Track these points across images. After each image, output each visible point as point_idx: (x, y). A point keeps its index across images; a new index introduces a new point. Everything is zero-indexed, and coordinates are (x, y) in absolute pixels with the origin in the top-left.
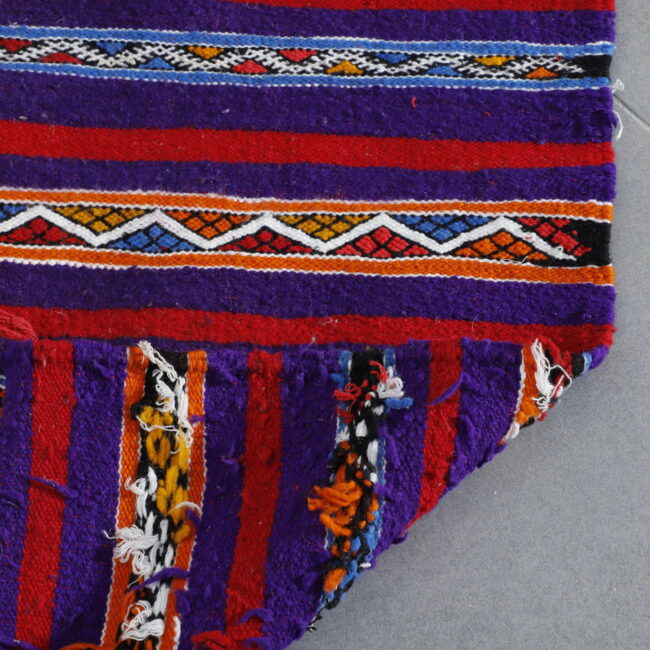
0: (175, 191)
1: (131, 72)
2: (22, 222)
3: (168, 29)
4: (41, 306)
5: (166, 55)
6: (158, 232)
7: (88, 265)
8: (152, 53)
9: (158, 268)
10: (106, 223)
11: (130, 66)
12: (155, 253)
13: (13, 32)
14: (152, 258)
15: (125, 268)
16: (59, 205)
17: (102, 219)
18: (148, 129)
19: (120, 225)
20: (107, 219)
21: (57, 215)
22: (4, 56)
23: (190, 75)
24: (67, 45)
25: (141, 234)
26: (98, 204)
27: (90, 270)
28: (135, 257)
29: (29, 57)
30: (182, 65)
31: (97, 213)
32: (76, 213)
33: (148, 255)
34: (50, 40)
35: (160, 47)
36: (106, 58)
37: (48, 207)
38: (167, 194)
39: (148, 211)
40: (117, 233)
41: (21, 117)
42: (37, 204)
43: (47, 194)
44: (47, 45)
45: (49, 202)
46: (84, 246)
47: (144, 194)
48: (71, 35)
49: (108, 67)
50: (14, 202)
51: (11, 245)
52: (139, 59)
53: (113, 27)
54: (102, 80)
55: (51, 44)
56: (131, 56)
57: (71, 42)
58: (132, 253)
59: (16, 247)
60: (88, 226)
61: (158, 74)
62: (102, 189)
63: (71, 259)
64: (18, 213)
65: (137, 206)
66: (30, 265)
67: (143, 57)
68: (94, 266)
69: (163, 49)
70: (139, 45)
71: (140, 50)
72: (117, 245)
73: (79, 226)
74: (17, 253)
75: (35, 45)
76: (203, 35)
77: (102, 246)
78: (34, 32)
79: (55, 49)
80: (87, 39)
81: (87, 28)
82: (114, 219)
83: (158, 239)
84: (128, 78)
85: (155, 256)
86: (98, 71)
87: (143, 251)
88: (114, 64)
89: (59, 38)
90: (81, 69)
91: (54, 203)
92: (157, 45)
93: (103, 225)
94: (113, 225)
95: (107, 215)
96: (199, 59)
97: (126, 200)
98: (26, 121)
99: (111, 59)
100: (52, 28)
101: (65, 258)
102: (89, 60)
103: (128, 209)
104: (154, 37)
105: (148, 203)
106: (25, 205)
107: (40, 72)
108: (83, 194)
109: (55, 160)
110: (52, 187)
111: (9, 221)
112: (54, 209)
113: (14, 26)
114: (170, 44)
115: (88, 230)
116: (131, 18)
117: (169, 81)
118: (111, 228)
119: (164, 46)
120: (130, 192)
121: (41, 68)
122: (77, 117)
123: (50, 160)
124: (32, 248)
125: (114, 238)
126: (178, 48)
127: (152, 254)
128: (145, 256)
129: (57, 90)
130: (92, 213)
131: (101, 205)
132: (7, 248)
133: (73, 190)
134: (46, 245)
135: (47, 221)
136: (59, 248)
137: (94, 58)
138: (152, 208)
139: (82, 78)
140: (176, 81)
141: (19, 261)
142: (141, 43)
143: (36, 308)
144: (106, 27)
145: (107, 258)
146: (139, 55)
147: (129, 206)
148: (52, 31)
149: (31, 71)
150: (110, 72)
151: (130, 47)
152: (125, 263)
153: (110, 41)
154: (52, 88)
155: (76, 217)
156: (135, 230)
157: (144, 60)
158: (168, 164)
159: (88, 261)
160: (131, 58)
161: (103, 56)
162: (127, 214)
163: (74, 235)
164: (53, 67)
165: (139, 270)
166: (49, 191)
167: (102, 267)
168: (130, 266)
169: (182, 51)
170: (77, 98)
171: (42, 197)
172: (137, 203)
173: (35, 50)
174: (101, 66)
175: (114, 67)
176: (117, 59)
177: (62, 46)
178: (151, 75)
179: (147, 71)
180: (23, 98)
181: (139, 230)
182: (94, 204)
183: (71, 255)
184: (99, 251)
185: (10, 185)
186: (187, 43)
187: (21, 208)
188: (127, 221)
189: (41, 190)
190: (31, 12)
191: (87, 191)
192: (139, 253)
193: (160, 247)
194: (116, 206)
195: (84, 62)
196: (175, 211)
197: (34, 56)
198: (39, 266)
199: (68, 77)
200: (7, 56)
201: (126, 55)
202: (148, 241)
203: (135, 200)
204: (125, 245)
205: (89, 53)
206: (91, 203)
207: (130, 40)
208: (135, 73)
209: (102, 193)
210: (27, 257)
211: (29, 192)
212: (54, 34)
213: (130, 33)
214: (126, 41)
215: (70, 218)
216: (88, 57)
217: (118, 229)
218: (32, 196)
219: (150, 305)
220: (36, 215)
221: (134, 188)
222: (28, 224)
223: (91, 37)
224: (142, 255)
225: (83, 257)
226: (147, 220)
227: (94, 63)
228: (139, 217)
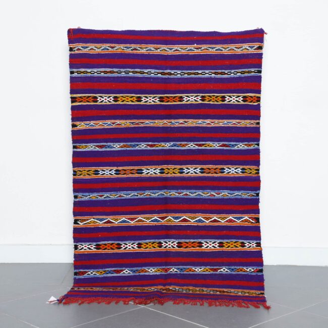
3: (200, 190)
6: (200, 220)
13: (179, 191)
15: (196, 225)
20: (193, 218)
23: (204, 197)
29: (182, 195)
30: (202, 195)
35: (199, 193)
38: (201, 214)
40: (195, 220)
41: (181, 204)
44: (184, 193)
47: (198, 214)
50: (181, 216)
52: (196, 194)
57: (187, 192)
68: (192, 225)
81: (189, 190)
84: (195, 197)
85: (200, 223)
91: (186, 216)
100: (184, 190)
110: (186, 213)
111: (181, 219)
115: (191, 220)
117: (201, 198)
124: (184, 223)
132: (181, 223)
136: (188, 222)
144: (192, 190)
145: (194, 223)
158: (201, 210)
174: (191, 196)
186: (203, 192)
194: (195, 216)
196: (203, 217)
199: (187, 198)
200: (179, 195)
206: (191, 216)
209: (193, 214)
211: (183, 214)
213: (195, 191)
215: (189, 218)
220: (184, 218)
228: (198, 218)
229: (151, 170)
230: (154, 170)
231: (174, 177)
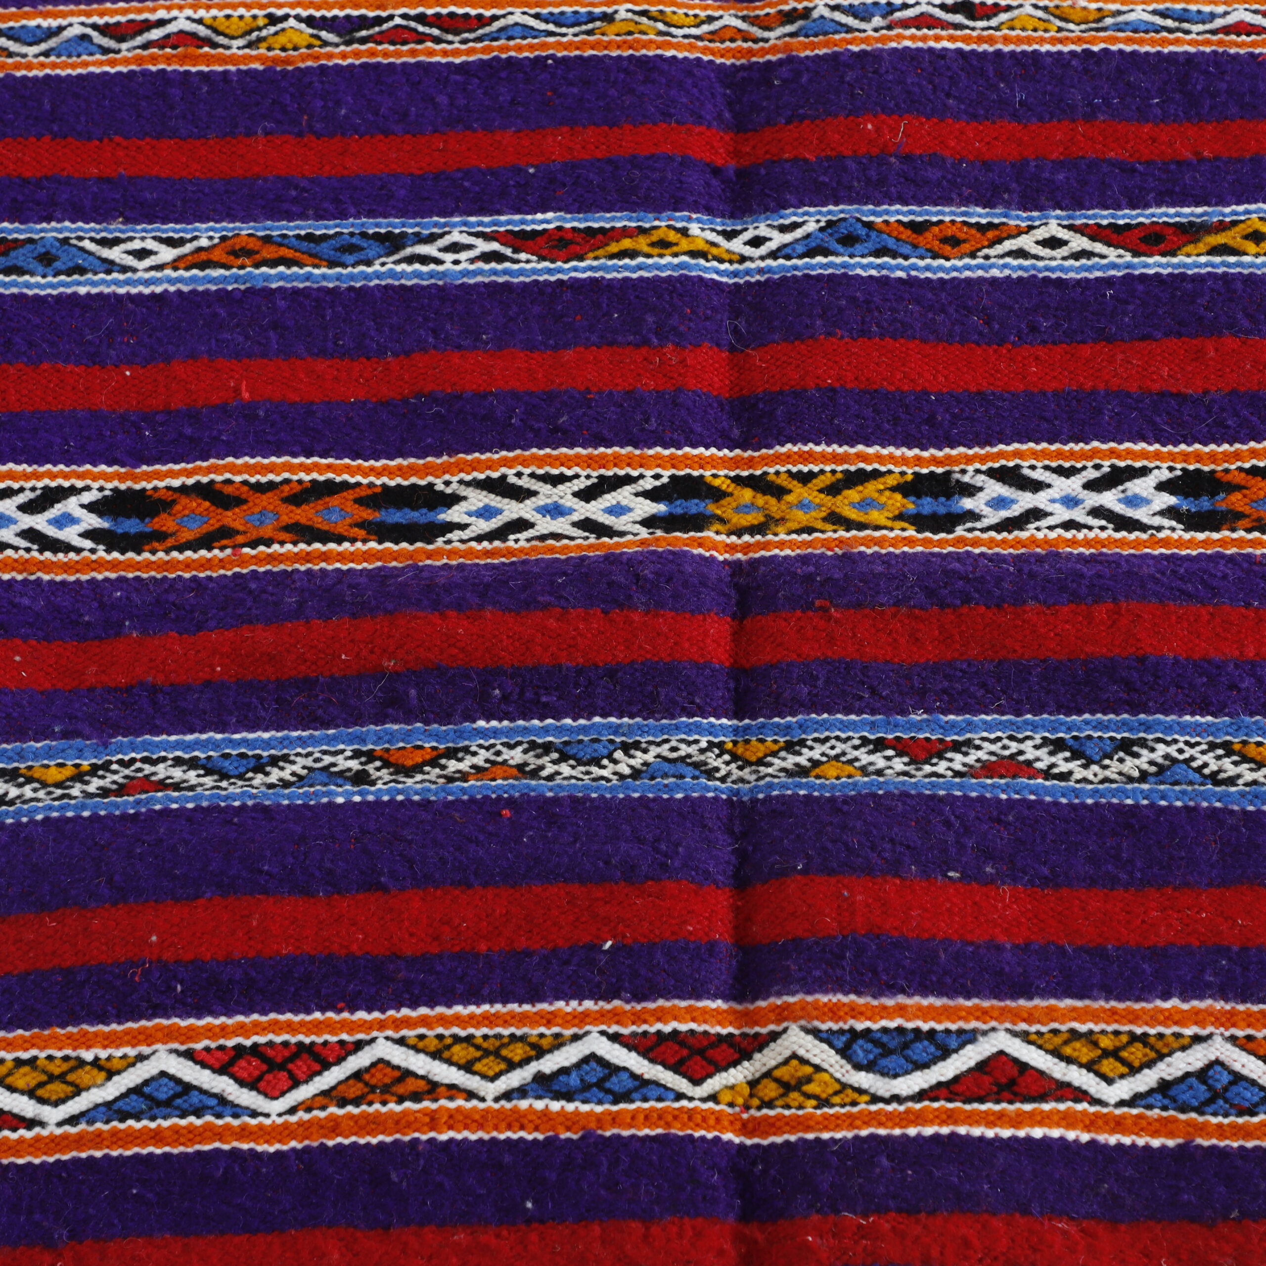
0: (1244, 1001)
1: (1134, 790)
2: (972, 1063)
3: (1193, 714)
4: (1025, 1211)
5: (1193, 758)
6: (1225, 1078)
7: (1102, 1138)
8: (1167, 757)
9: (1235, 1145)
10: (1123, 1062)
11: (1131, 779)
12: (1226, 1115)
13: (918, 726)
14: (1220, 1126)
15: (1171, 1143)
16: (1033, 1029)
17: (1114, 1054)
18: (1175, 889)
19: (1150, 1064)
20: (1124, 1054)
21: (1033, 1048)
22: (907, 768)
23: (1243, 795)
24: (1014, 747)
25: (1193, 1080)
26: (1102, 1026)
27: (1106, 1146)
28: (1188, 1123)
29: (949, 769)
30: (1222, 776)
31: (1106, 1042)
32: (1066, 1043)
33: (1214, 1120)
34: (984, 739)
35: (1181, 745)
36: (1085, 766)
37: (1015, 1034)
38: (1228, 1007)
39: (1197, 1039)
40: (1147, 1080)
41: (951, 874)
42: (993, 1029)
43: (1010, 1010)
44: (979, 748)
45: (1015, 1024)
46: (1090, 1103)
47: (1185, 1006)
48: (1019, 729)
49: (1091, 783)
50: (953, 1027)
51: (959, 1104)
52: (1145, 766)
53: (1093, 713)
54: (1083, 805)
55: (986, 744)
56: (1130, 762)
57: (1021, 741)
58: (1182, 1117)
59: (968, 1107)
60: (1090, 1067)
61: (1184, 792)
62: (1107, 1000)
63: (1070, 1126)
64: (962, 1046)
65: (1176, 1029)
66: (997, 1139)
67: (1151, 763)
68: (1113, 1140)
69: (1186, 748)
70: (1143, 743)
71: (1144, 752)
72: (1151, 1100)
73: (1074, 1068)
74: (972, 1119)
75: (957, 747)
76: (1255, 723)
77: (1121, 1103)
78: (953, 725)
79: (992, 753)
80: (1047, 734)
81: (1045, 716)
82: (1136, 1054)
83: (1226, 1089)
84: (1129, 802)
85: (1226, 1121)
86: (1074, 790)
87: (1202, 1113)
88: (1100, 777)
89: (999, 734)
90: (1044, 787)
91: (1023, 1026)
92: (1175, 741)
93: (1118, 1065)
94: (1137, 1064)
95: (1124, 1047)
96: (1253, 766)
97: (1154, 1018)
98: (960, 879)
99: (1095, 768)
100: (983, 716)
101: (1058, 1125)
102: (1056, 771)
103: (1161, 1036)
104: (1168, 729)
105: (1196, 1023)
106: (974, 1031)
107: (974, 794)
108: (1074, 1009)
109: (1016, 946)
110: (1015, 995)
111: (949, 1061)
112: (1025, 1037)
113: (917, 717)
114: (1198, 739)
115: (1091, 1075)
116: (1125, 696)
117: (1205, 804)
118: (1134, 1070)
119: (1187, 743)
120: (1159, 1003)
121: (974, 788)
122: (1046, 871)
123: (1008, 946)
124: (997, 1108)
125: (1142, 1088)
126: (1212, 746)
127: (1220, 1119)
128: (1207, 1123)
129: (1008, 824)
130: (1096, 1044)
131: (1110, 1029)
132: (952, 1110)
133: (1053, 1002)
134: (1022, 1102)
135: (1016, 1061)
136: (1046, 1107)
137: (1064, 767)
138: (1204, 1032)
139: (1049, 803)
140: (1218, 805)
141: (976, 1132)
142: (1145, 740)
143: (1018, 1215)
144: (1080, 713)
145: (1135, 1124)
146: (1144, 759)
147: (1161, 1029)
148: (985, 722)
149: (959, 793)
150: (1096, 791)
151: (1126, 746)
152: (1171, 1135)
153: (1089, 737)
154: (999, 821)
155: (1068, 1051)
156: (1180, 1073)
157: (1153, 769)
158: (1223, 951)
159: (1099, 1130)
160: (1130, 766)
161: (1079, 763)
162: (1159, 1045)
163: (1069, 1085)
164: (993, 786)
165: (1199, 1147)
166: (1009, 1003)
167: (1127, 1140)
168: (1180, 1141)
169: (1220, 752)
170: (1044, 837)
171: (1002, 1015)
172: (1176, 1023)
173: (958, 757)
174: (1078, 782)
175: (1102, 782)
176: (1105, 767)
177: (1004, 747)
178: (1170, 794)
179: (1162, 787)
180: (951, 838)
181: (1187, 1075)
182: (1096, 1028)
183: (1068, 1120)
184: (1118, 1112)
185: (940, 994)
186: (1228, 738)
187: (967, 1036)
188: (1161, 1057)
189: (995, 1002)
190: (944, 691)
191: (1079, 1004)
192: (1193, 1115)
193: (1232, 1106)
194: (1139, 1031)
195: (1047, 774)
196: (1249, 1038)
197: (958, 767)
198: (1013, 1139)
199: (1024, 800)
200: (911, 769)
201: (1121, 760)
202: (1208, 1095)
203: (1169, 1018)
204: (1166, 1102)
205: (1053, 759)
206: (1090, 1025)
207: (1126, 735)
208: (1142, 791)
209: (1108, 1006)
210: (991, 1124)
211: (977, 1008)
212: (989, 727)
213: (1124, 723)
214: (1119, 736)
215: (1056, 1053)
216: (1053, 766)
217: (1146, 1071)
218: (983, 1014)
219: (1235, 1214)
220: (995, 1050)
221: (1166, 997)
222: (982, 1066)
223: (1054, 730)
224: (1201, 1119)
225: (1091, 1122)
226: (1199, 1055)
227: (1065, 776)
228: (1184, 1048)
229: (547, 494)
230: (587, 495)
231: (848, 558)
